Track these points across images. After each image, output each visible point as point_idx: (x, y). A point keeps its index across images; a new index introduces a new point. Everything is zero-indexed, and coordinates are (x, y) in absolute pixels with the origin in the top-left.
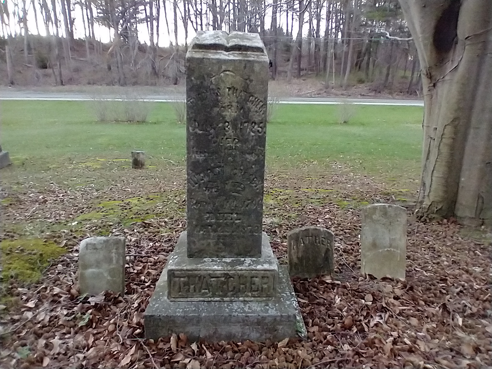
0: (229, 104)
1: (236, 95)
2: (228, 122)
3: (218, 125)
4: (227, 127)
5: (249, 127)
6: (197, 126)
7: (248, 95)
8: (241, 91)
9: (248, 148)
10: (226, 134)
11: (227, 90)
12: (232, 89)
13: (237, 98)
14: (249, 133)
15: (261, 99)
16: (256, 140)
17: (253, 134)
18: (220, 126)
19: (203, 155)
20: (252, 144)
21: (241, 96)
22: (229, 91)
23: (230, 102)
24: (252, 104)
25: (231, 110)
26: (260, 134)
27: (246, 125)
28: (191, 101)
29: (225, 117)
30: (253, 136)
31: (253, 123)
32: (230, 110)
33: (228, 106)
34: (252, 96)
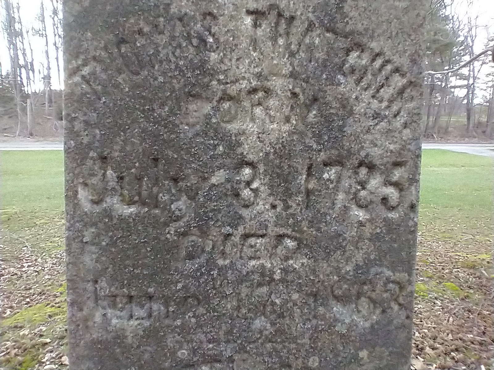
0: (254, 83)
1: (288, 46)
2: (251, 164)
3: (205, 179)
4: (248, 184)
5: (345, 183)
6: (112, 184)
7: (342, 43)
8: (310, 27)
9: (342, 278)
10: (241, 217)
11: (248, 20)
12: (272, 17)
13: (292, 55)
14: (346, 209)
15: (398, 60)
16: (375, 238)
17: (361, 214)
18: (214, 180)
19: (139, 312)
20: (359, 257)
21: (311, 48)
22: (256, 25)
23: (259, 76)
24: (358, 81)
25: (267, 109)
26: (393, 215)
27: (330, 174)
28: (86, 71)
29: (240, 144)
30: (361, 224)
31: (361, 164)
32: (258, 111)
33: (254, 91)
34: (360, 47)
